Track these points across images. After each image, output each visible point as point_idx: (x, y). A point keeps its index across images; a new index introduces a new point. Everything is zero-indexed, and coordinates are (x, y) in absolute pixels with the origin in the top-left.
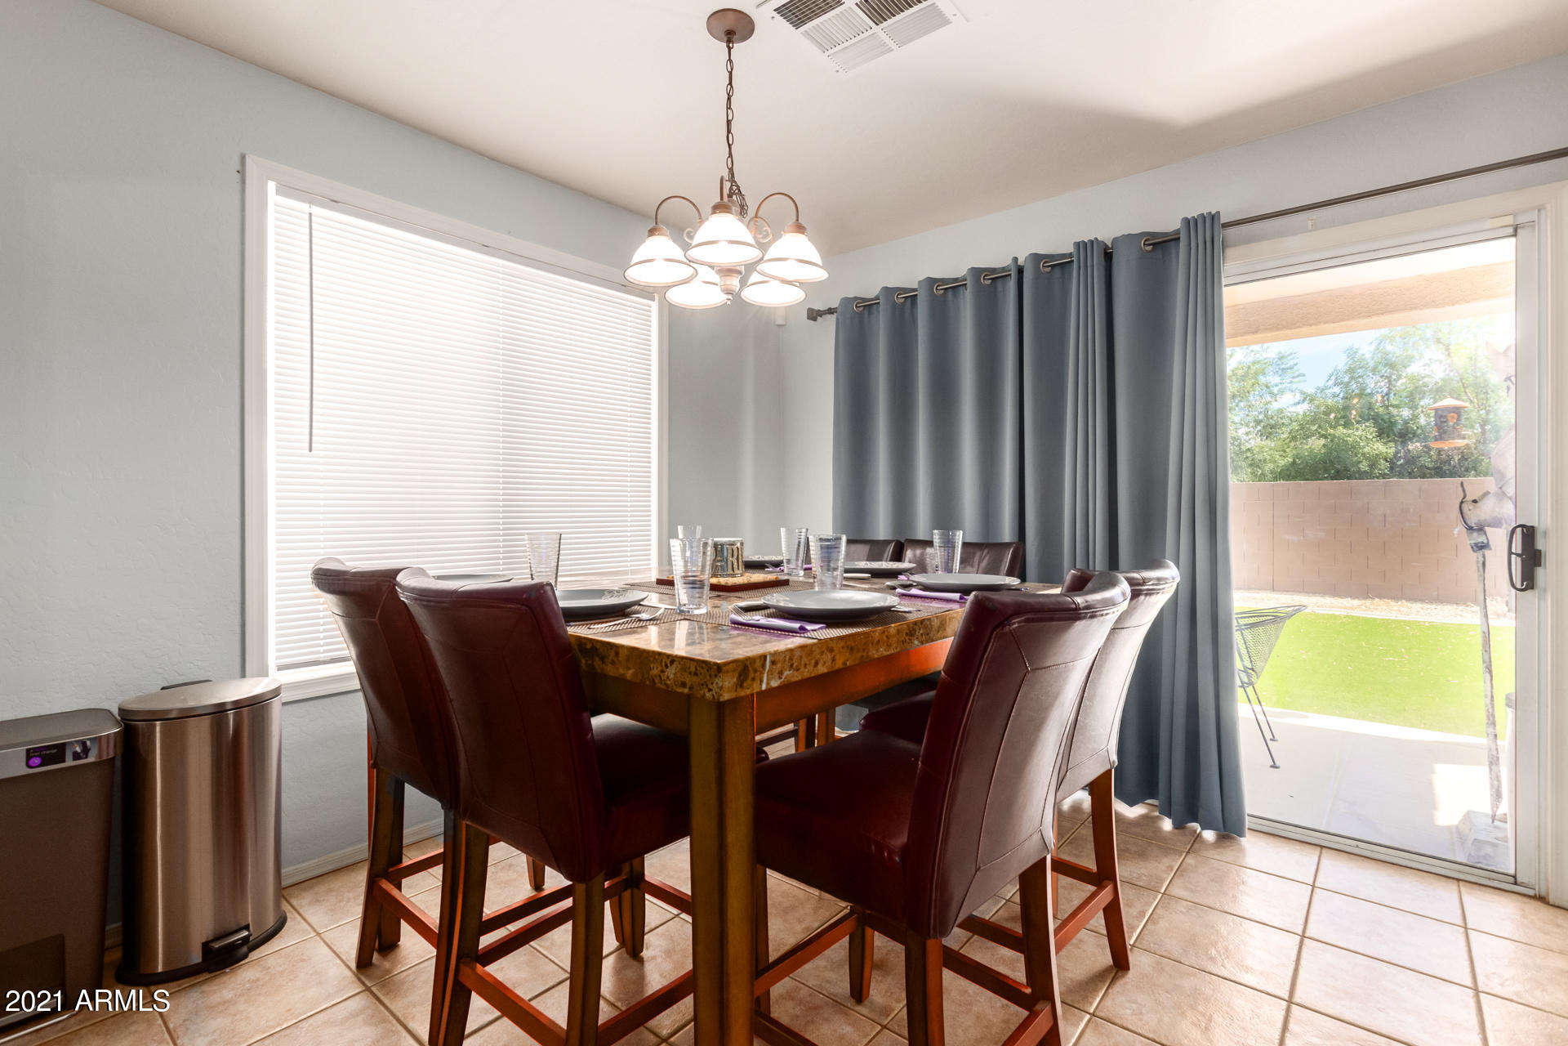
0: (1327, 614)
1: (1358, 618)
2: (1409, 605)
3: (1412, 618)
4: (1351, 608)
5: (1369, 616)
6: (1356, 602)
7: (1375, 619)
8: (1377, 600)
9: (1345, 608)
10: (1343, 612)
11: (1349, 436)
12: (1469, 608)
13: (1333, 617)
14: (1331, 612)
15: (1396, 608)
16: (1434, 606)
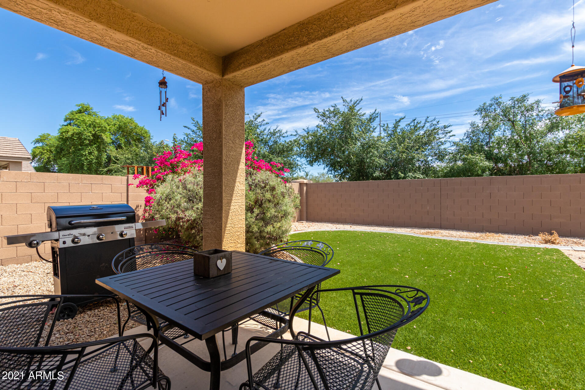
0: (465, 242)
1: (480, 244)
2: (503, 235)
3: (506, 244)
4: (476, 238)
5: (485, 243)
6: (478, 235)
7: (488, 245)
8: (488, 233)
9: (473, 238)
10: (472, 241)
11: (474, 158)
12: (531, 237)
13: (468, 243)
14: (466, 241)
15: (497, 238)
16: (514, 236)
